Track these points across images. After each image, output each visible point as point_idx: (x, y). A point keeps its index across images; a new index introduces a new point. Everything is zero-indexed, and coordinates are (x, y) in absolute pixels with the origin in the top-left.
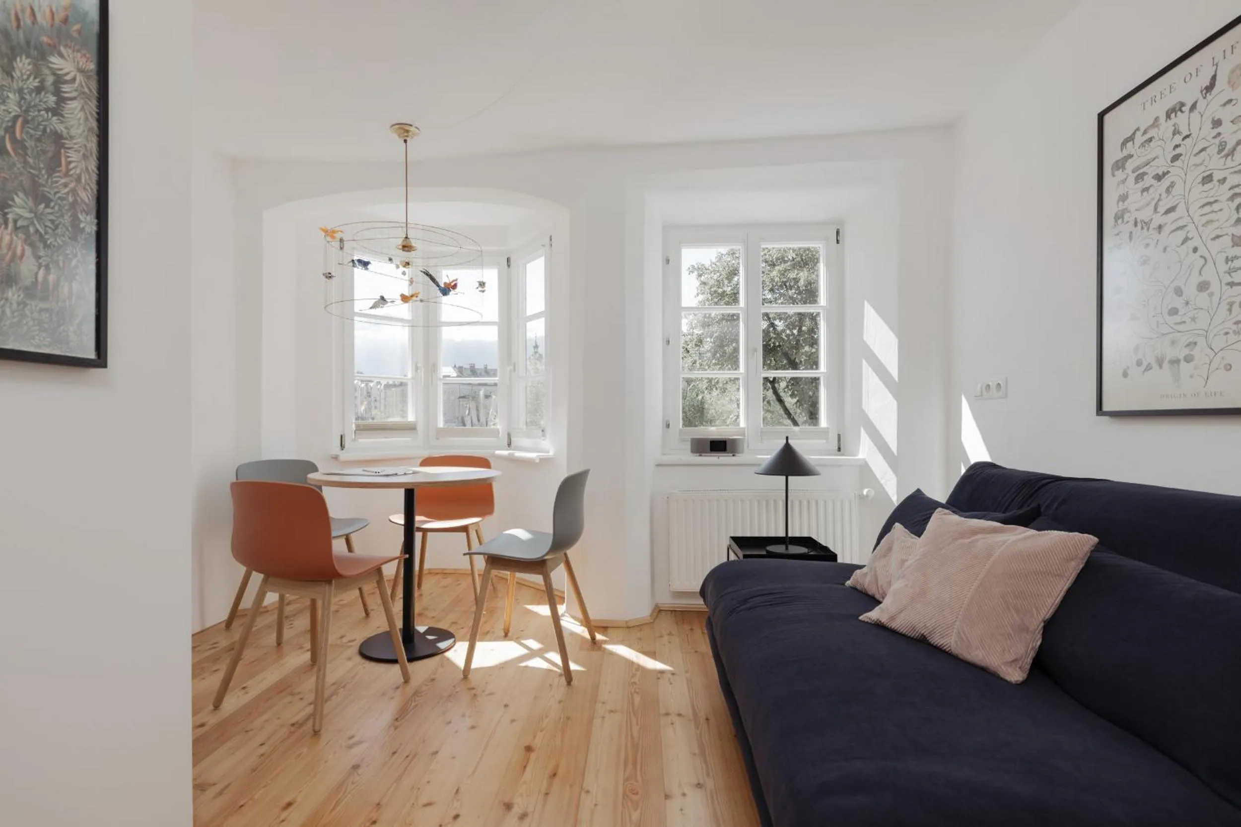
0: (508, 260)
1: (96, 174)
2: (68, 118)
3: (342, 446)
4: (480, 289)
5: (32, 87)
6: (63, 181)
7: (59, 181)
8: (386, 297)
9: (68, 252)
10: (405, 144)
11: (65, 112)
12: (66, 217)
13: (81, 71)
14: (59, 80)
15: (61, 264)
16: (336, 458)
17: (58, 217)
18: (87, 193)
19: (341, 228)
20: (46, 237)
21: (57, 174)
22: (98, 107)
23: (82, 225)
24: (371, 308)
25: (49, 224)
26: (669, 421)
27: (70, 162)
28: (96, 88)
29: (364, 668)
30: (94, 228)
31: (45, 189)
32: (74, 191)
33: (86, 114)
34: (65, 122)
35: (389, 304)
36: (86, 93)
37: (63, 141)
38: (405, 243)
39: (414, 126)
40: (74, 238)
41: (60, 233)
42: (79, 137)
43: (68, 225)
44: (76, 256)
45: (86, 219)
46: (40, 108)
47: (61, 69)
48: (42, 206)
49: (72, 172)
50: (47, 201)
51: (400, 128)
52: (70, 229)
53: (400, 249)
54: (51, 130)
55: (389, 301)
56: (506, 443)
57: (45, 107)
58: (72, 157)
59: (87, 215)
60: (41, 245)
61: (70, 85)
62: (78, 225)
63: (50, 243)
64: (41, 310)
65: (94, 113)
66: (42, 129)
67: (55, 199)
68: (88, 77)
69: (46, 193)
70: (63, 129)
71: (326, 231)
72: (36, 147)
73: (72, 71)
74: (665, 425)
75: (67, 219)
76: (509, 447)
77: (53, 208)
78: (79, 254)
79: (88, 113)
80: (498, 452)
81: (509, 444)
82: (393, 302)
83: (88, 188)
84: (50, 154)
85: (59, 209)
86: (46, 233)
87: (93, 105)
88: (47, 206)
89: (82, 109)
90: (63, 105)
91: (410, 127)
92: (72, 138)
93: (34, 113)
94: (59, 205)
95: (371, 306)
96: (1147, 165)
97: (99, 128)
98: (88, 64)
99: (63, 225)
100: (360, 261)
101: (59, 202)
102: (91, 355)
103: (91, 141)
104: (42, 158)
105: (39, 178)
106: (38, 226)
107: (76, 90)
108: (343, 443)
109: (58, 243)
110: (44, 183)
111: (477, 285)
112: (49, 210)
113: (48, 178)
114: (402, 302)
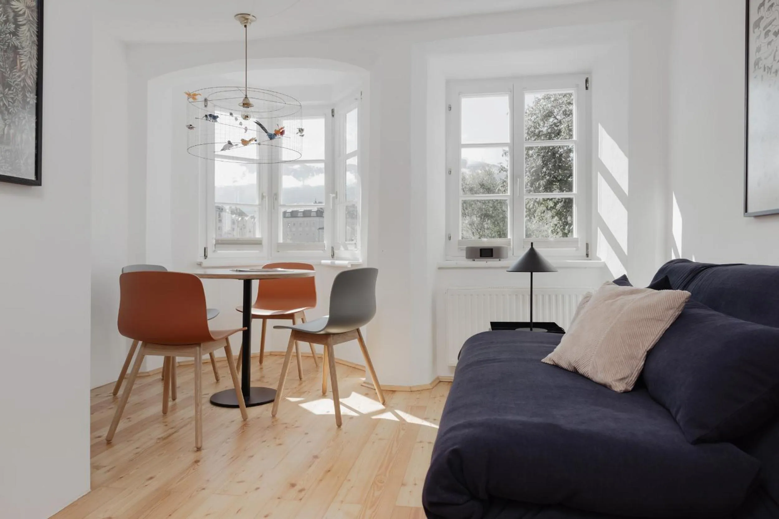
0: (333, 111)
1: (36, 69)
2: (21, 36)
3: (205, 256)
4: (299, 134)
5: (2, 21)
6: (18, 74)
7: (16, 74)
8: (232, 142)
9: (20, 116)
10: (245, 28)
11: (20, 33)
12: (20, 95)
13: (28, 7)
14: (17, 15)
15: (17, 123)
16: (200, 264)
17: (15, 96)
18: (31, 80)
19: (200, 92)
20: (9, 107)
21: (15, 70)
22: (38, 28)
23: (28, 100)
24: (222, 150)
25: (10, 100)
26: (450, 235)
27: (22, 63)
28: (36, 17)
29: (212, 410)
30: (35, 101)
31: (8, 80)
32: (24, 80)
33: (31, 32)
34: (19, 39)
35: (235, 147)
36: (31, 20)
37: (19, 50)
38: (245, 102)
39: (251, 15)
40: (24, 108)
41: (16, 105)
42: (27, 47)
43: (20, 100)
44: (25, 118)
45: (30, 96)
46: (6, 32)
47: (17, 8)
48: (7, 90)
49: (23, 69)
50: (9, 86)
51: (242, 17)
52: (21, 102)
53: (241, 106)
54: (12, 45)
55: (233, 144)
56: (330, 254)
57: (9, 31)
58: (23, 60)
59: (31, 94)
60: (6, 113)
61: (22, 17)
62: (26, 100)
63: (11, 111)
64: (6, 151)
65: (35, 32)
66: (7, 45)
67: (14, 85)
68: (32, 11)
69: (9, 82)
70: (19, 44)
71: (189, 95)
72: (4, 55)
73: (23, 8)
74: (447, 238)
75: (20, 97)
76: (333, 258)
77: (13, 90)
78: (26, 117)
79: (32, 32)
80: (323, 262)
81: (333, 256)
82: (237, 145)
83: (31, 77)
84: (11, 59)
85: (16, 91)
86: (9, 105)
87: (34, 28)
88: (9, 90)
89: (29, 30)
90: (18, 29)
91: (249, 16)
92: (23, 48)
93: (3, 36)
94: (16, 88)
95: (222, 148)
96: (770, 25)
97: (38, 40)
98: (32, 3)
99: (18, 100)
100: (210, 115)
101: (16, 86)
102: (33, 178)
103: (34, 49)
104: (7, 62)
105: (6, 74)
106: (5, 102)
107: (26, 19)
108: (206, 254)
109: (15, 111)
110: (8, 76)
111: (298, 131)
112: (11, 92)
113: (10, 73)
114: (242, 145)
